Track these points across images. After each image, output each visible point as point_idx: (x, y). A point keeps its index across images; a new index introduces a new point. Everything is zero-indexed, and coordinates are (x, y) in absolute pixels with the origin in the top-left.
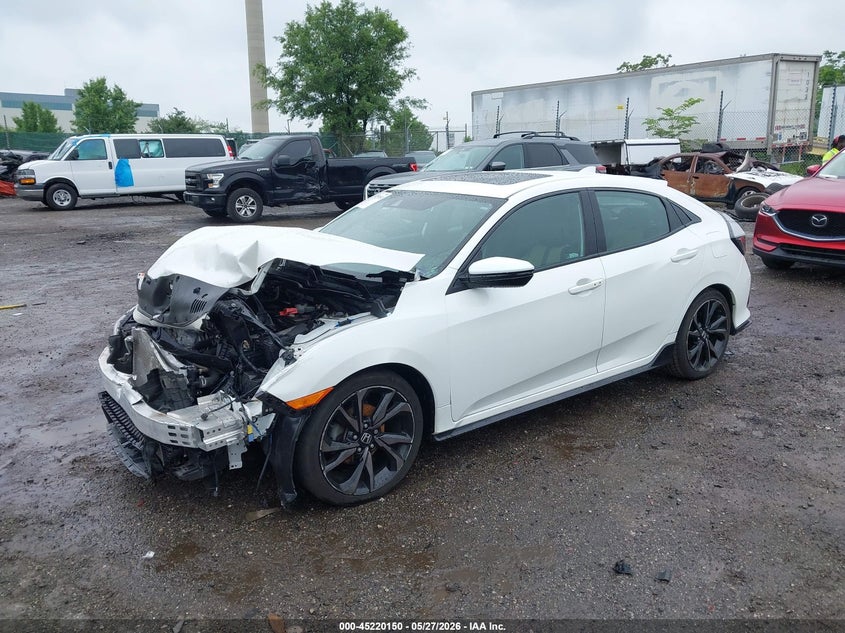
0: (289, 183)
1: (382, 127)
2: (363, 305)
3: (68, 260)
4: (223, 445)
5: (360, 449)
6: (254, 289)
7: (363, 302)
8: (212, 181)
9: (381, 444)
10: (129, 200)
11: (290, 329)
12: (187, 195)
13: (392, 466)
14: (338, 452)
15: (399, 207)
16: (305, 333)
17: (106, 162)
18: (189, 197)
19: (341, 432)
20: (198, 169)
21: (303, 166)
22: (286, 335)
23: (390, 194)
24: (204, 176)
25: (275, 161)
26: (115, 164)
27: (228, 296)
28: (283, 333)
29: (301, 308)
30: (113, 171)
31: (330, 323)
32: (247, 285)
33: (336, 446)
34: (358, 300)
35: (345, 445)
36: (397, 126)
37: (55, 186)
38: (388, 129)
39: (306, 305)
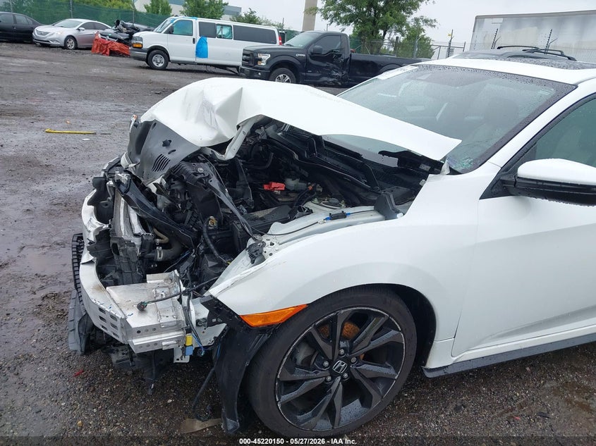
0: (318, 68)
1: (397, 38)
2: (366, 194)
3: (144, 104)
4: (157, 348)
5: (329, 378)
6: (230, 154)
7: (366, 190)
8: (261, 60)
9: (357, 376)
10: (203, 68)
11: (270, 211)
12: (241, 69)
13: (366, 401)
14: (302, 381)
15: (426, 80)
16: (285, 221)
17: (191, 38)
18: (243, 70)
19: (309, 354)
20: (252, 49)
21: (331, 57)
22: (262, 219)
23: (416, 67)
24: (255, 55)
25: (311, 50)
26: (197, 40)
27: (197, 156)
28: (260, 214)
29: (291, 183)
30: (195, 45)
31: (319, 213)
32: (221, 147)
33: (299, 374)
34: (360, 186)
35: (312, 374)
36: (409, 38)
37: (155, 51)
38: (402, 39)
39: (297, 180)
